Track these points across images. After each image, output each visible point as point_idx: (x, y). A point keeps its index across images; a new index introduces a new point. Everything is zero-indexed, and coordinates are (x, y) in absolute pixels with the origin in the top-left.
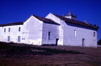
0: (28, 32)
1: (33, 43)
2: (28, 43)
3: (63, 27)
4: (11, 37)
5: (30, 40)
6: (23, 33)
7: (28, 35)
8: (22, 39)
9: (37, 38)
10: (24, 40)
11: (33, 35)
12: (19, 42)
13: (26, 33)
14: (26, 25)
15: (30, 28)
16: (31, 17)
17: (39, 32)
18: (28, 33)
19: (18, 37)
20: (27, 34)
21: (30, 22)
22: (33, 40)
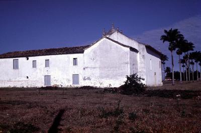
0: (97, 65)
1: (110, 85)
2: (98, 85)
3: (144, 56)
4: (52, 77)
5: (103, 80)
6: (84, 69)
7: (97, 72)
8: (84, 79)
9: (119, 76)
10: (89, 81)
11: (110, 72)
12: (76, 86)
13: (91, 68)
14: (92, 53)
15: (102, 59)
16: (102, 40)
17: (123, 65)
18: (98, 69)
19: (71, 76)
20: (95, 69)
21: (100, 48)
22: (111, 80)
